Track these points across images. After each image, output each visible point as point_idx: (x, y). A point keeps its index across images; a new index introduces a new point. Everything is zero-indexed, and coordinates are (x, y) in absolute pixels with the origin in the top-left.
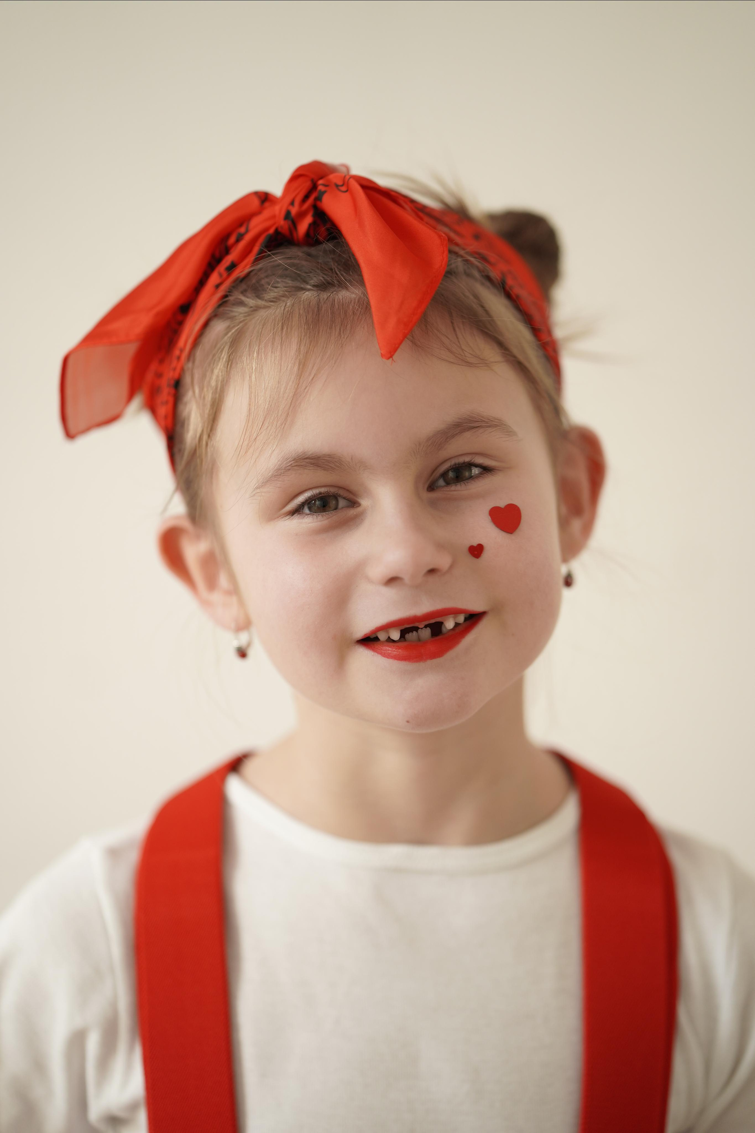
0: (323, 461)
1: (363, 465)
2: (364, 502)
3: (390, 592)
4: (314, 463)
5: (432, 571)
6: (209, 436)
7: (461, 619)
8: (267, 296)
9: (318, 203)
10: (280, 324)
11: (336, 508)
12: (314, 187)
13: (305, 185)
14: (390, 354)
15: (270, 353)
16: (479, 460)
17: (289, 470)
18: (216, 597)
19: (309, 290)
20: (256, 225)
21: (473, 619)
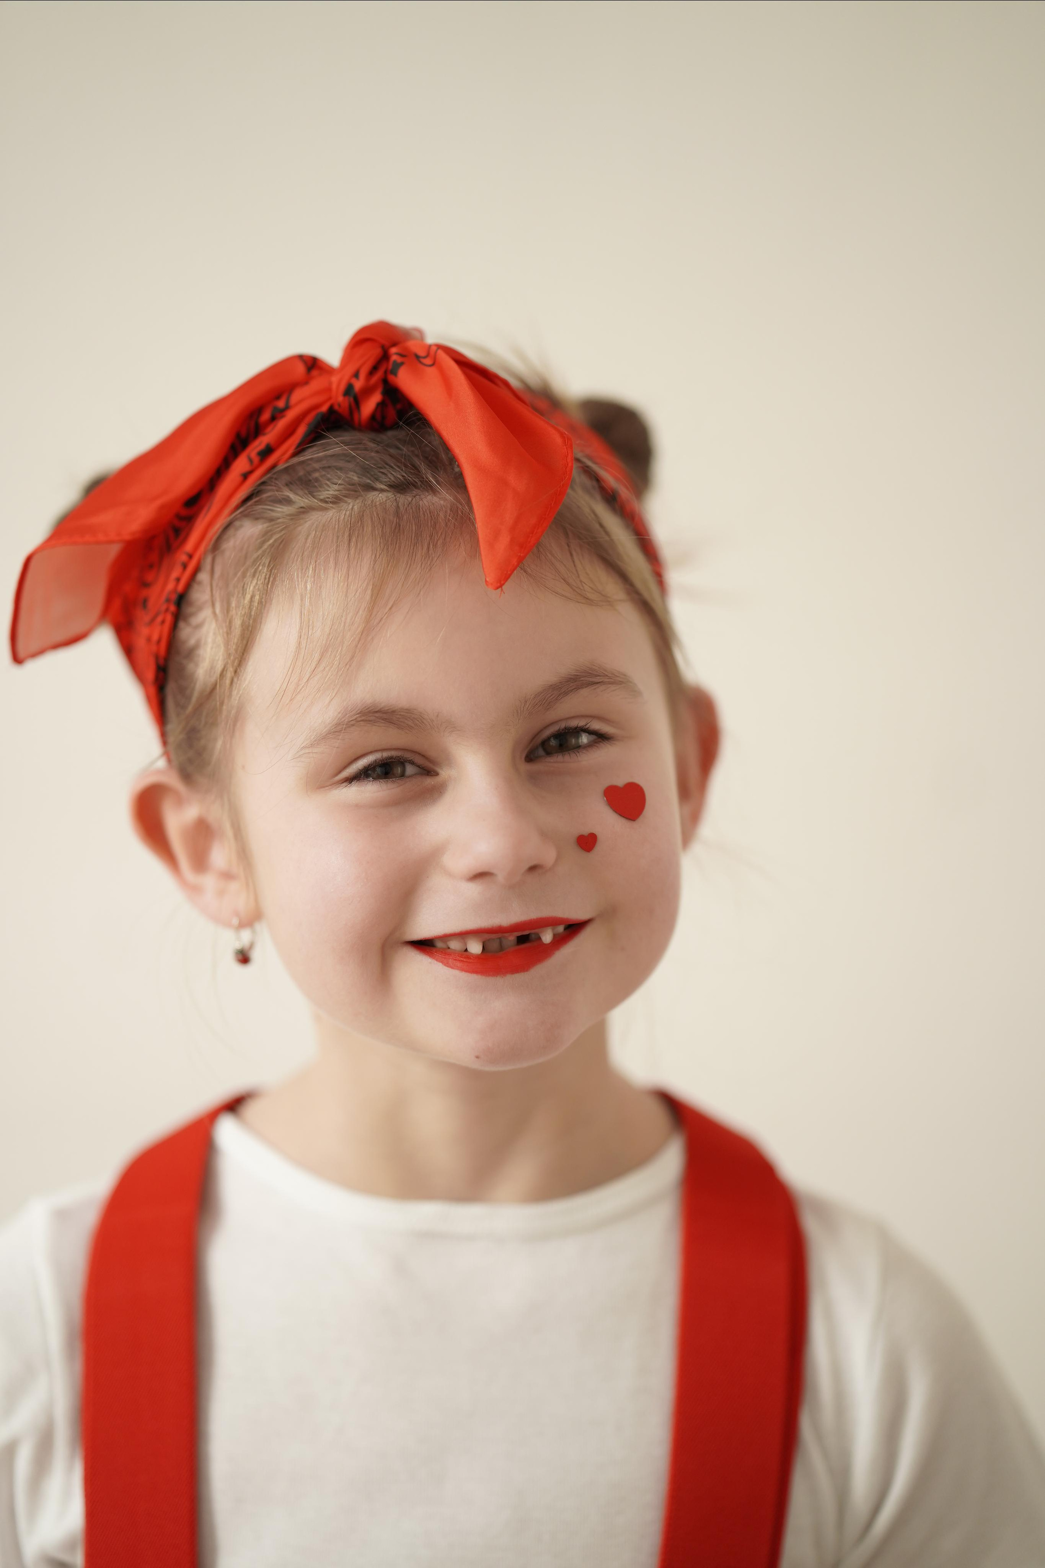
0: (398, 716)
1: (451, 726)
2: (444, 773)
3: (473, 890)
4: (386, 719)
5: (533, 868)
6: (236, 672)
7: (560, 929)
8: (325, 494)
9: (391, 378)
10: (347, 534)
11: (403, 775)
12: (385, 356)
13: (371, 354)
14: (500, 584)
15: (331, 571)
16: (596, 726)
17: (353, 725)
18: (209, 881)
19: (382, 490)
20: (302, 400)
21: (574, 928)
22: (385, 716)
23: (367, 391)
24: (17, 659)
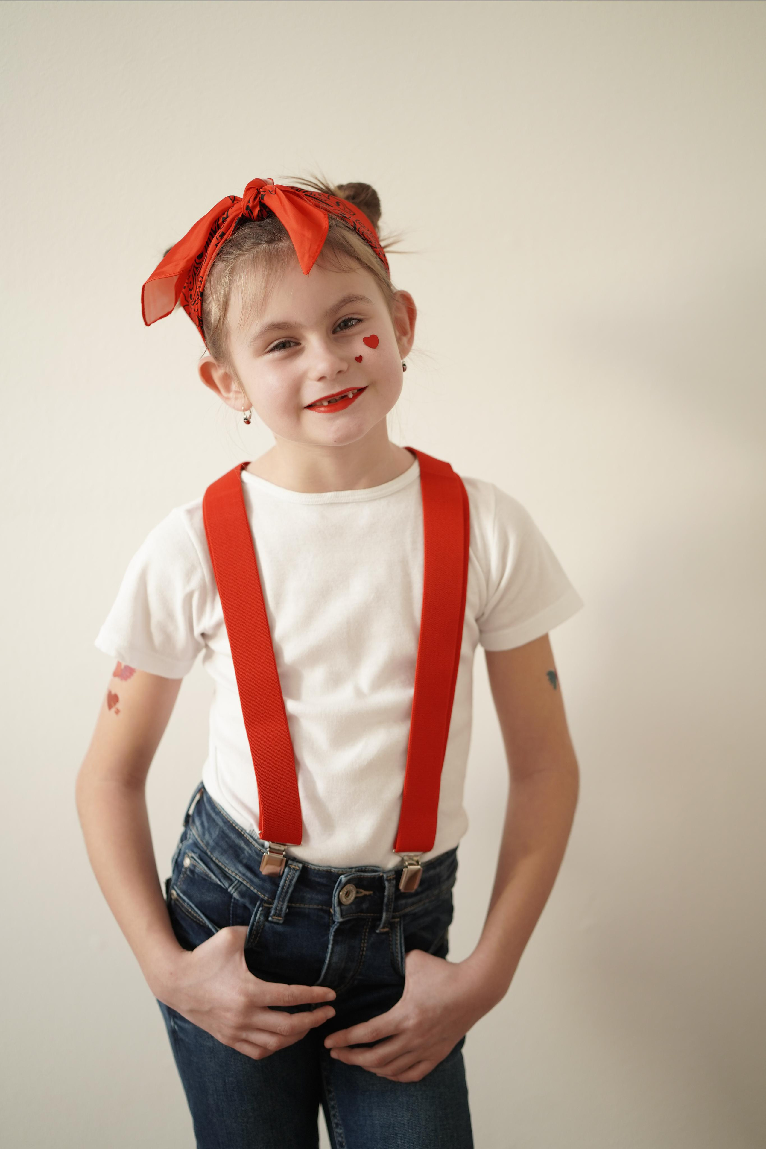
0: (282, 326)
1: (301, 326)
2: (303, 343)
3: (320, 385)
5: (340, 372)
6: (224, 319)
7: (355, 391)
8: (244, 249)
9: (262, 200)
10: (253, 262)
11: (290, 346)
12: (259, 192)
13: (254, 192)
14: (308, 272)
15: (249, 277)
16: (356, 317)
17: (266, 331)
18: (232, 395)
19: (264, 244)
20: (232, 213)
21: (361, 390)
22: (277, 326)
23: (254, 207)
24: (148, 325)
